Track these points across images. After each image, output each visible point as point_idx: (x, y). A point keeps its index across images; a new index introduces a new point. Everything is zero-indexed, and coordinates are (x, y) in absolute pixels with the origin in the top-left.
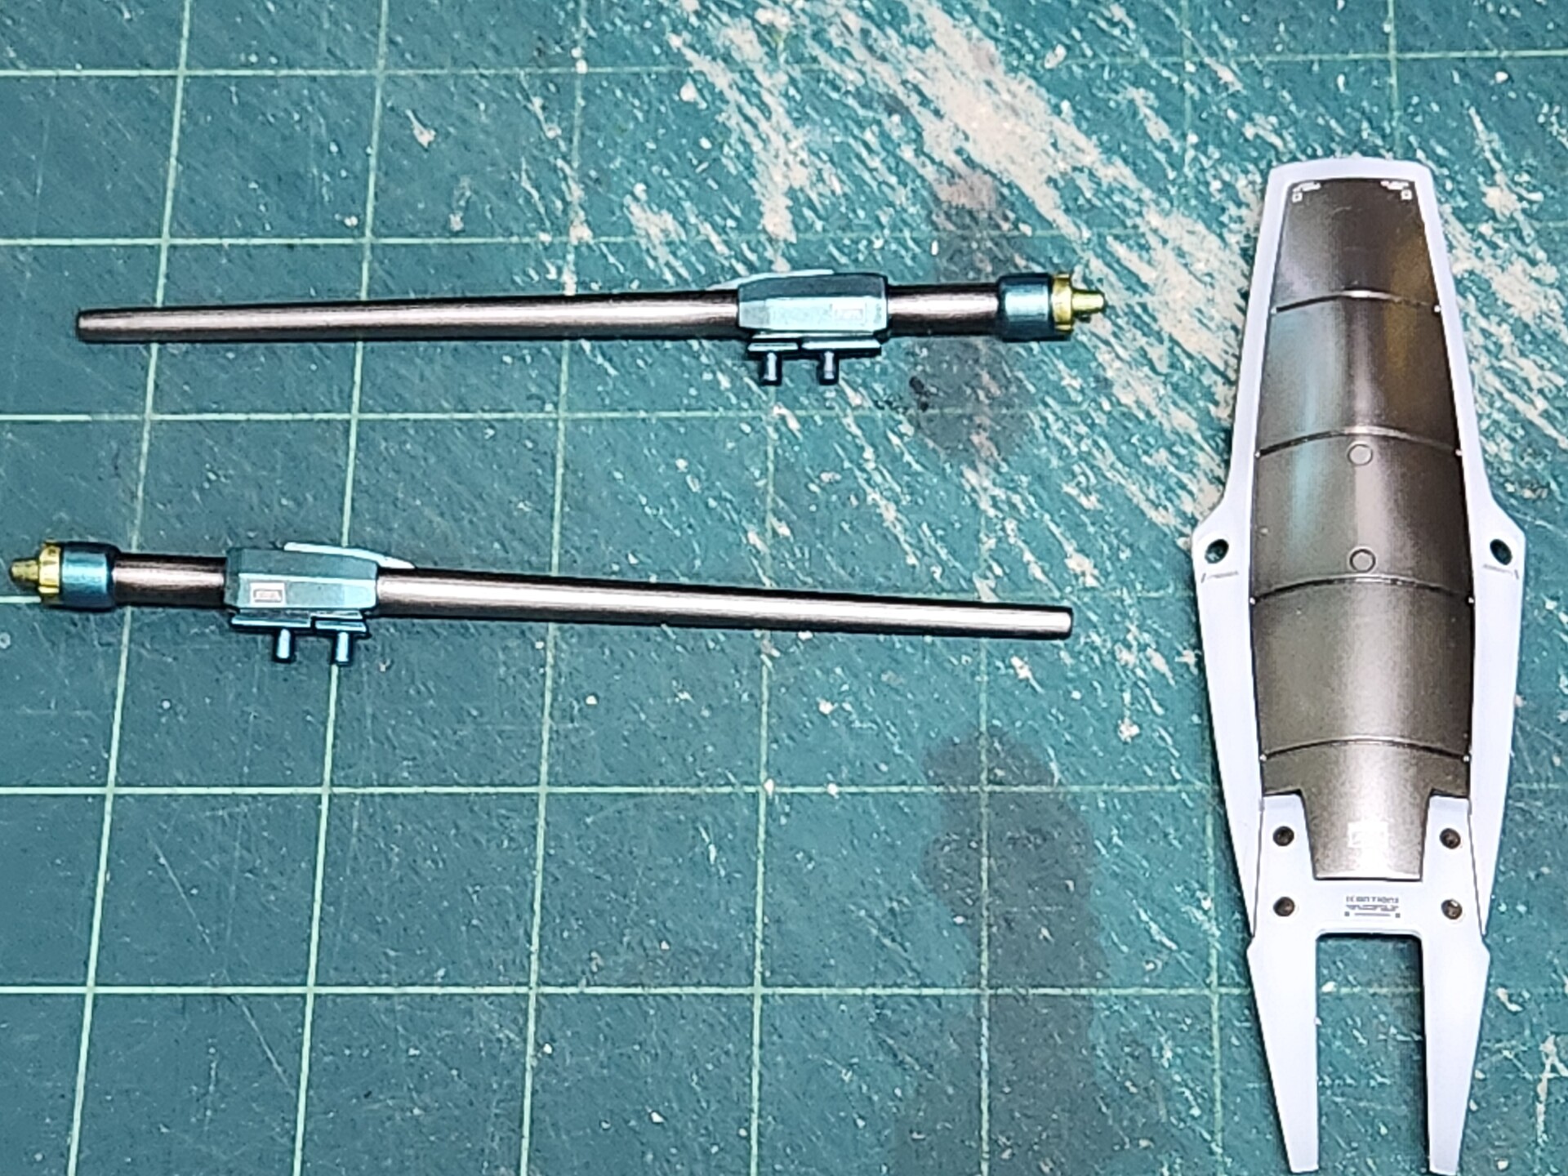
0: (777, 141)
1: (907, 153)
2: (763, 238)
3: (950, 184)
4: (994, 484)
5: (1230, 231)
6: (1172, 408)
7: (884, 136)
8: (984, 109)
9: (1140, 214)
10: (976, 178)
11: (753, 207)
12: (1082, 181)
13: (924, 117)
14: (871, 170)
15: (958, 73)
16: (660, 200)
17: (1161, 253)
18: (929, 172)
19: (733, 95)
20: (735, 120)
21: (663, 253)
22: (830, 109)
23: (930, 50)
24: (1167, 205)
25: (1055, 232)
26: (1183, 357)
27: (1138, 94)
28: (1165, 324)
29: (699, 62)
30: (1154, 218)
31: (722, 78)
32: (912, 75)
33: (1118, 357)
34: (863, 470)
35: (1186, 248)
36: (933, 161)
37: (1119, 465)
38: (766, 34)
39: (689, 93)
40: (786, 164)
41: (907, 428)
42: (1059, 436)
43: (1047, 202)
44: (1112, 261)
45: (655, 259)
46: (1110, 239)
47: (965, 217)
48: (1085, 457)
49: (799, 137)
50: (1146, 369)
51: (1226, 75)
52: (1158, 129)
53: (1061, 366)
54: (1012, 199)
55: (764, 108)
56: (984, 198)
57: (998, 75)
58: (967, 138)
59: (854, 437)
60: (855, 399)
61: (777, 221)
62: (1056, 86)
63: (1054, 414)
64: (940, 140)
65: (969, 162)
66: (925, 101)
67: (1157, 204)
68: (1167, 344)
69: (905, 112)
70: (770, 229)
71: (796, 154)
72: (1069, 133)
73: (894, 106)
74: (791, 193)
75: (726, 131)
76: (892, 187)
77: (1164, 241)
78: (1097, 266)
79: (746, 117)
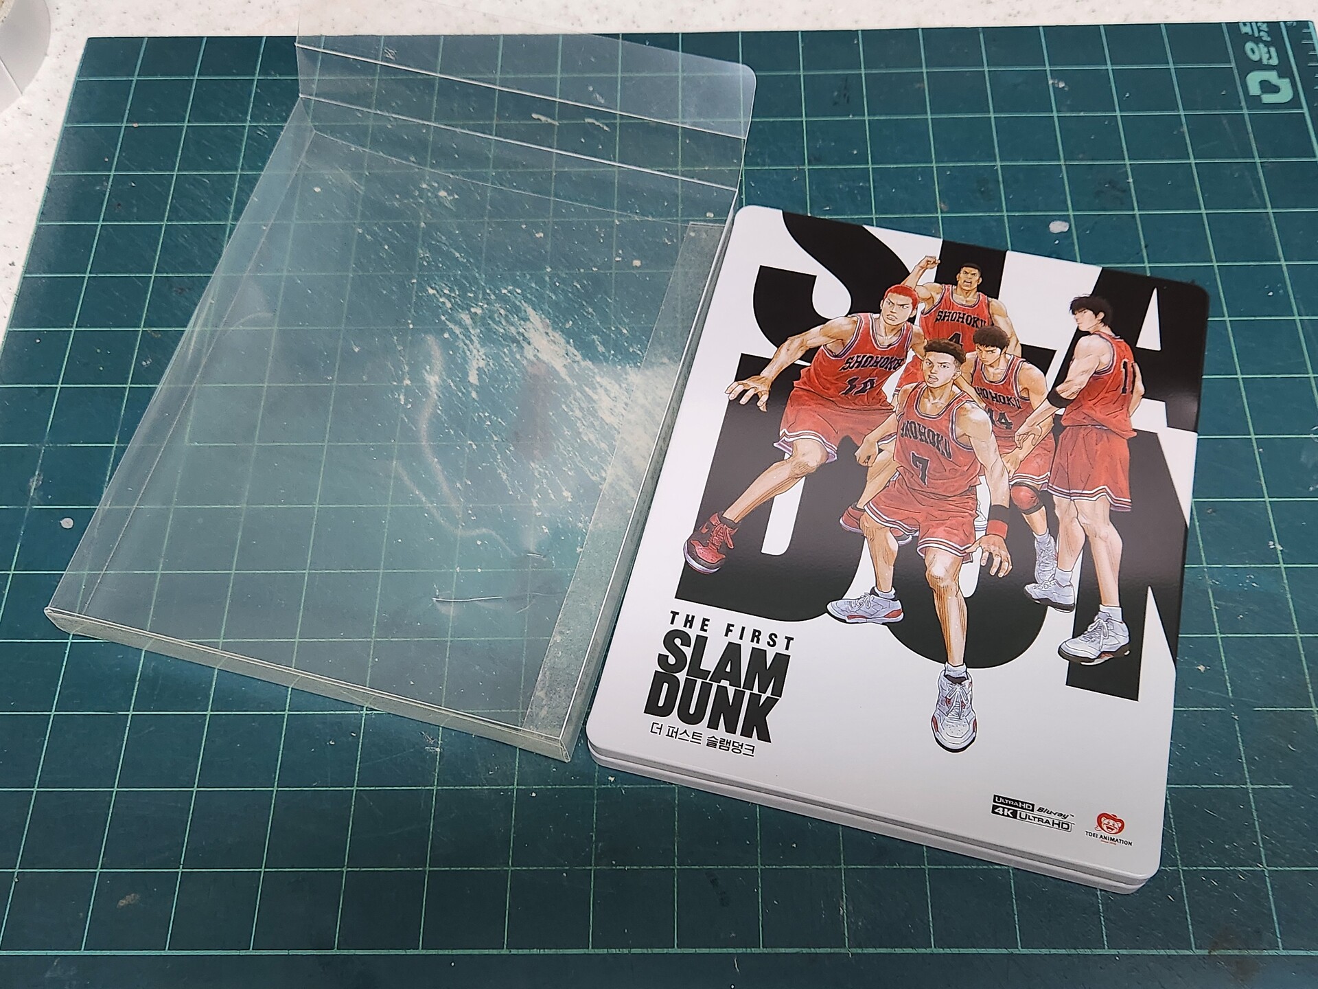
0: (475, 352)
1: (518, 357)
2: (468, 384)
3: (532, 366)
4: (540, 467)
5: (623, 383)
6: (600, 442)
7: (511, 351)
8: (545, 342)
9: (594, 377)
10: (540, 365)
11: (466, 374)
13: (525, 344)
14: (506, 362)
15: (536, 330)
17: (601, 391)
18: (525, 362)
19: (461, 336)
20: (462, 344)
21: (434, 389)
22: (493, 341)
23: (528, 322)
24: (602, 373)
25: (565, 382)
26: (605, 424)
27: (595, 337)
28: (600, 414)
29: (451, 325)
30: (598, 379)
31: (457, 331)
32: (521, 330)
33: (584, 425)
34: (497, 462)
35: (608, 388)
36: (526, 359)
37: (582, 461)
38: (473, 316)
39: (446, 335)
40: (478, 360)
41: (512, 448)
42: (562, 451)
43: (563, 373)
44: (583, 392)
45: (432, 391)
46: (583, 386)
47: (535, 377)
48: (570, 458)
49: (482, 351)
50: (592, 429)
51: (625, 331)
52: (601, 349)
53: (564, 428)
54: (552, 372)
55: (471, 341)
56: (542, 371)
57: (550, 331)
58: (538, 351)
59: (494, 451)
60: (496, 439)
61: (473, 378)
62: (568, 334)
63: (561, 443)
64: (529, 352)
65: (538, 359)
66: (525, 339)
67: (600, 375)
68: (600, 421)
69: (518, 342)
70: (471, 381)
71: (481, 356)
72: (572, 350)
73: (514, 340)
74: (479, 369)
75: (458, 348)
76: (512, 368)
77: (601, 386)
78: (578, 394)
79: (465, 344)
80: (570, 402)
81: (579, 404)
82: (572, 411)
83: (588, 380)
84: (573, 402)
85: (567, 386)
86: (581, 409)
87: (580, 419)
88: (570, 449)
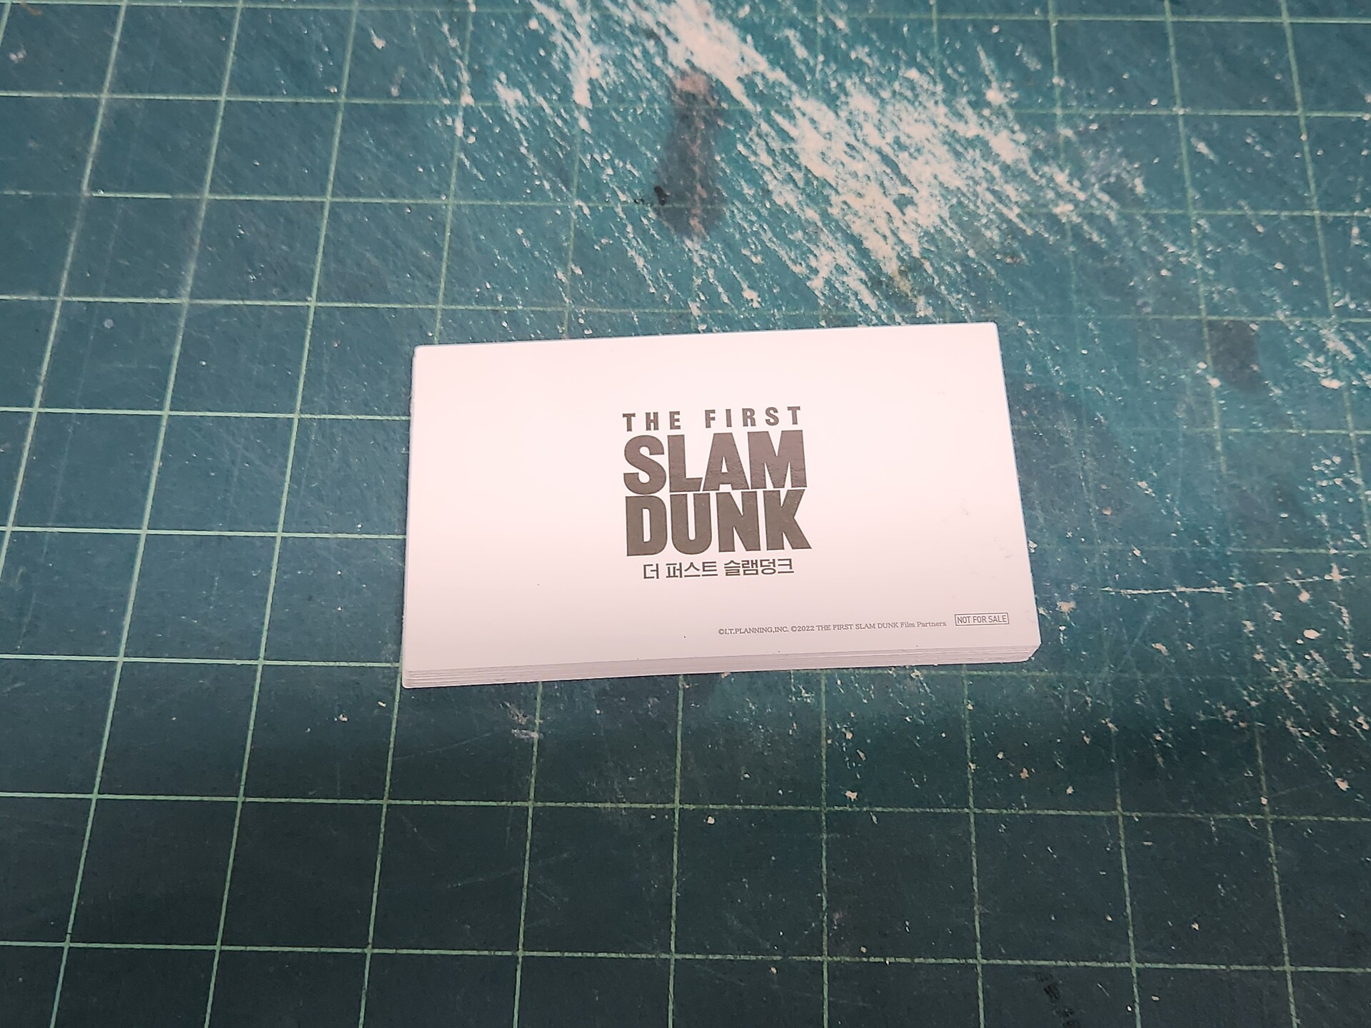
0: (584, 53)
1: (658, 61)
2: (573, 106)
3: (682, 79)
4: (702, 248)
5: (842, 110)
6: (805, 207)
7: (645, 52)
8: (703, 39)
9: (790, 99)
10: (697, 77)
11: (567, 89)
12: (758, 80)
13: (668, 42)
14: (637, 71)
15: (689, 19)
16: (514, 82)
17: (801, 121)
18: (670, 72)
19: (559, 26)
20: (560, 40)
21: (514, 113)
22: (615, 36)
24: (805, 94)
25: (741, 108)
26: (813, 179)
27: (790, 33)
28: (803, 160)
29: (541, 8)
30: (797, 102)
31: (553, 16)
32: (662, 19)
33: (775, 177)
34: (626, 238)
35: (816, 119)
37: (774, 239)
39: (534, 24)
40: (588, 65)
41: (652, 215)
42: (740, 222)
43: (738, 91)
45: (510, 117)
46: (773, 113)
47: (690, 97)
48: (756, 234)
49: (597, 51)
50: (791, 186)
51: (840, 24)
52: (801, 52)
53: (743, 183)
54: (718, 89)
55: (577, 34)
56: (701, 87)
57: (712, 20)
58: (692, 54)
59: (621, 219)
60: (623, 198)
61: (581, 96)
62: (744, 27)
63: (738, 209)
64: (677, 55)
65: (693, 67)
66: (669, 33)
67: (800, 94)
68: (803, 172)
69: (657, 39)
70: (577, 100)
71: (594, 60)
72: (750, 51)
73: (651, 35)
74: (591, 81)
75: (554, 45)
76: (649, 80)
77: (804, 114)
78: (765, 127)
79: (566, 39)
80: (751, 140)
81: (767, 144)
82: (755, 154)
83: (781, 104)
84: (756, 139)
85: (745, 114)
86: (771, 151)
87: (769, 169)
88: (754, 218)
